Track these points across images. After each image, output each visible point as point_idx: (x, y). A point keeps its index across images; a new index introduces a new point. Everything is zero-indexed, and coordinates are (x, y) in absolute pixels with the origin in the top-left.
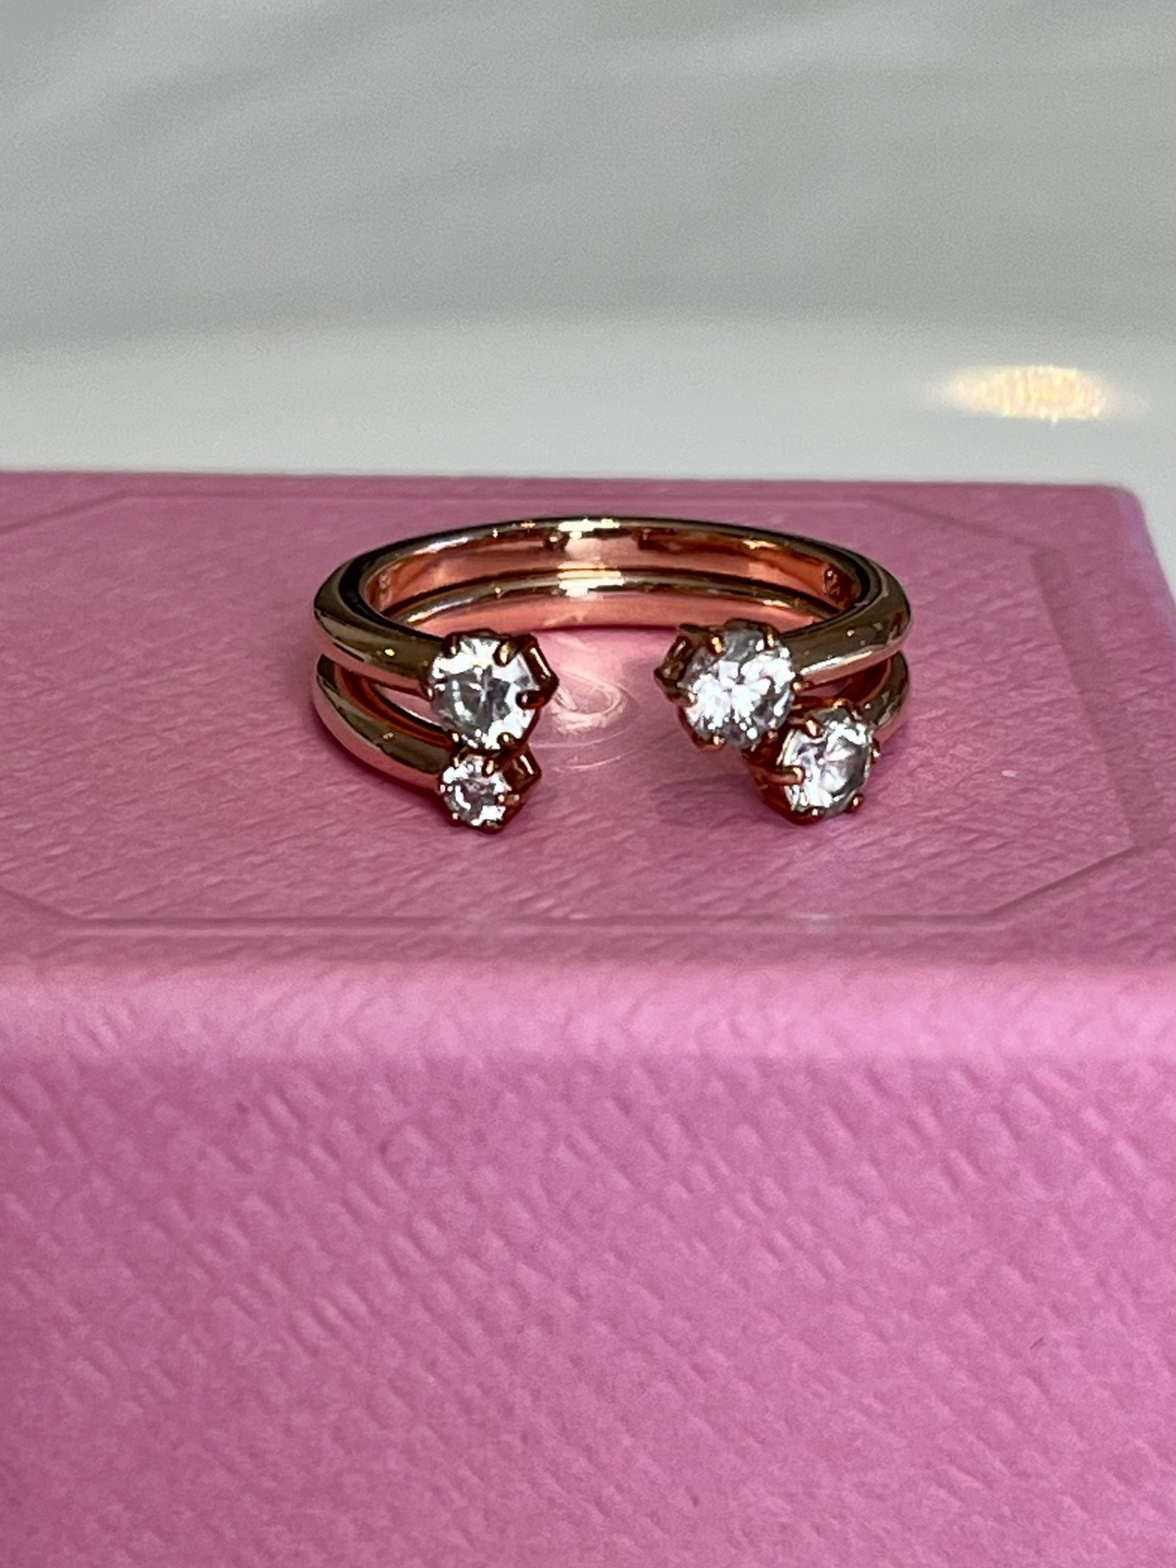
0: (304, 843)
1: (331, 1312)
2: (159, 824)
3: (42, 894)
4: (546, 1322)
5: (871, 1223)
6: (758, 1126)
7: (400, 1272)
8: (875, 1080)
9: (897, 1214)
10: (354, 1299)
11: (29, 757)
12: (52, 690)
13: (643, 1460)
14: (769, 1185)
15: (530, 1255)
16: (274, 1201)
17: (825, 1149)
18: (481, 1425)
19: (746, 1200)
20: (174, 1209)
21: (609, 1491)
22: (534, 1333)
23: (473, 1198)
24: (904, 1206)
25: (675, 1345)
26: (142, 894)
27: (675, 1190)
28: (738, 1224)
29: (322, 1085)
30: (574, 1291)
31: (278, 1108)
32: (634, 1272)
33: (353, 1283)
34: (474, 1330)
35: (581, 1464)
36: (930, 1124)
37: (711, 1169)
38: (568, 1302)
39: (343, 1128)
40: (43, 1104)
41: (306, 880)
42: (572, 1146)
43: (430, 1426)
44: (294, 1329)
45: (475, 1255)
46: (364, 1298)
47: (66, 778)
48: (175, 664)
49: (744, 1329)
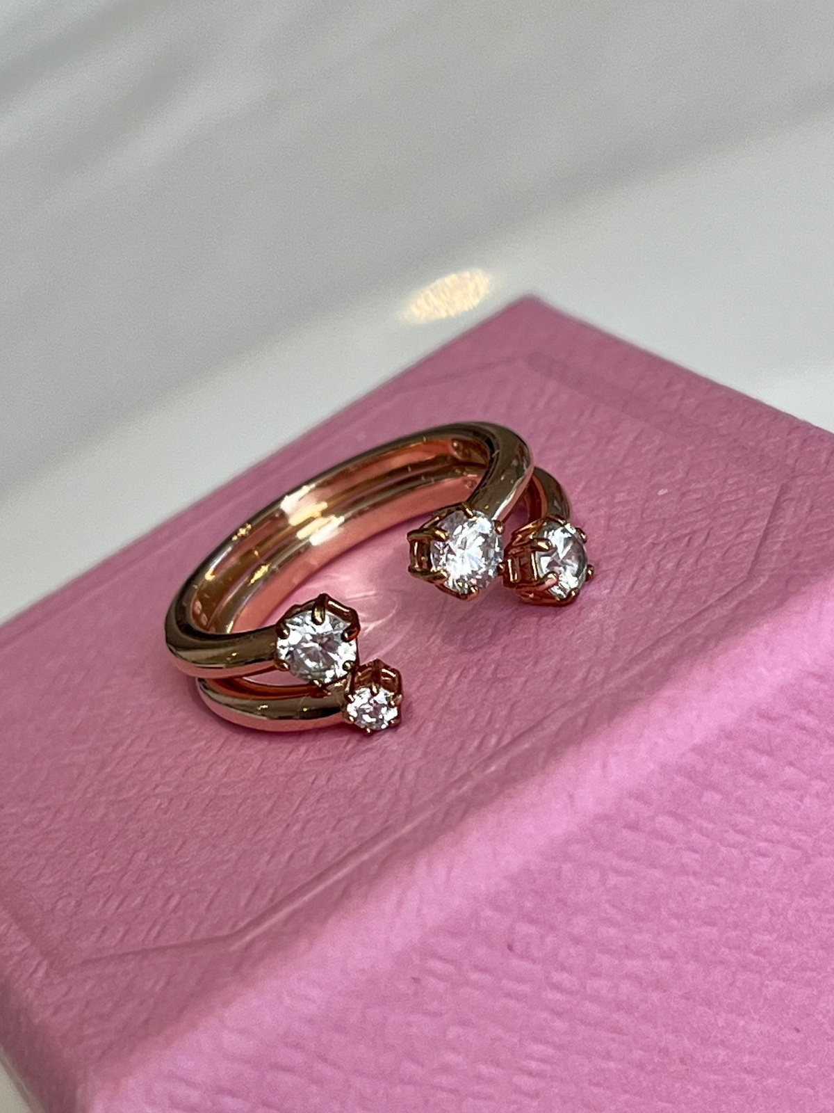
0: (312, 799)
1: (534, 1065)
2: (214, 846)
3: (193, 935)
4: (659, 985)
5: (807, 800)
6: (714, 787)
7: (559, 1014)
8: (765, 716)
9: (818, 785)
10: (541, 1047)
11: (92, 859)
12: (59, 811)
13: (754, 1027)
14: (739, 818)
15: (629, 951)
16: (464, 1023)
17: (760, 775)
18: (654, 1071)
19: (732, 837)
20: (409, 1067)
21: (746, 1059)
22: (655, 996)
23: (576, 940)
24: (820, 777)
25: (738, 948)
26: (253, 894)
27: (688, 857)
28: (735, 852)
29: (454, 934)
30: (664, 956)
31: (437, 965)
32: (691, 921)
33: (536, 1040)
34: (620, 1018)
35: (722, 1054)
36: (811, 721)
37: (701, 830)
38: (665, 964)
39: (481, 951)
40: (299, 1058)
41: (340, 820)
42: (617, 872)
43: (626, 1092)
44: (518, 1090)
45: (596, 974)
46: (547, 1042)
47: (129, 857)
48: (115, 747)
49: (771, 911)
